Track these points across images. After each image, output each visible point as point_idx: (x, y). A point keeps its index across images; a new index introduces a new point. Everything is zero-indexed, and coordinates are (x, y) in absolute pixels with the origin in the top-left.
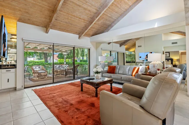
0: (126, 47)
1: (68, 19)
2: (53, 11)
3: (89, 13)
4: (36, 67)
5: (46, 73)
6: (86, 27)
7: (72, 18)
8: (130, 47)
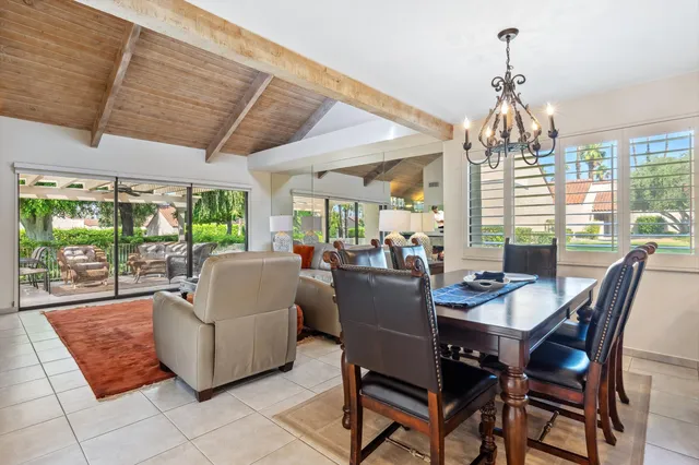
0: (392, 185)
1: (157, 105)
2: (105, 86)
3: (224, 89)
4: (72, 250)
5: (105, 269)
6: (222, 127)
7: (168, 102)
8: (410, 186)
